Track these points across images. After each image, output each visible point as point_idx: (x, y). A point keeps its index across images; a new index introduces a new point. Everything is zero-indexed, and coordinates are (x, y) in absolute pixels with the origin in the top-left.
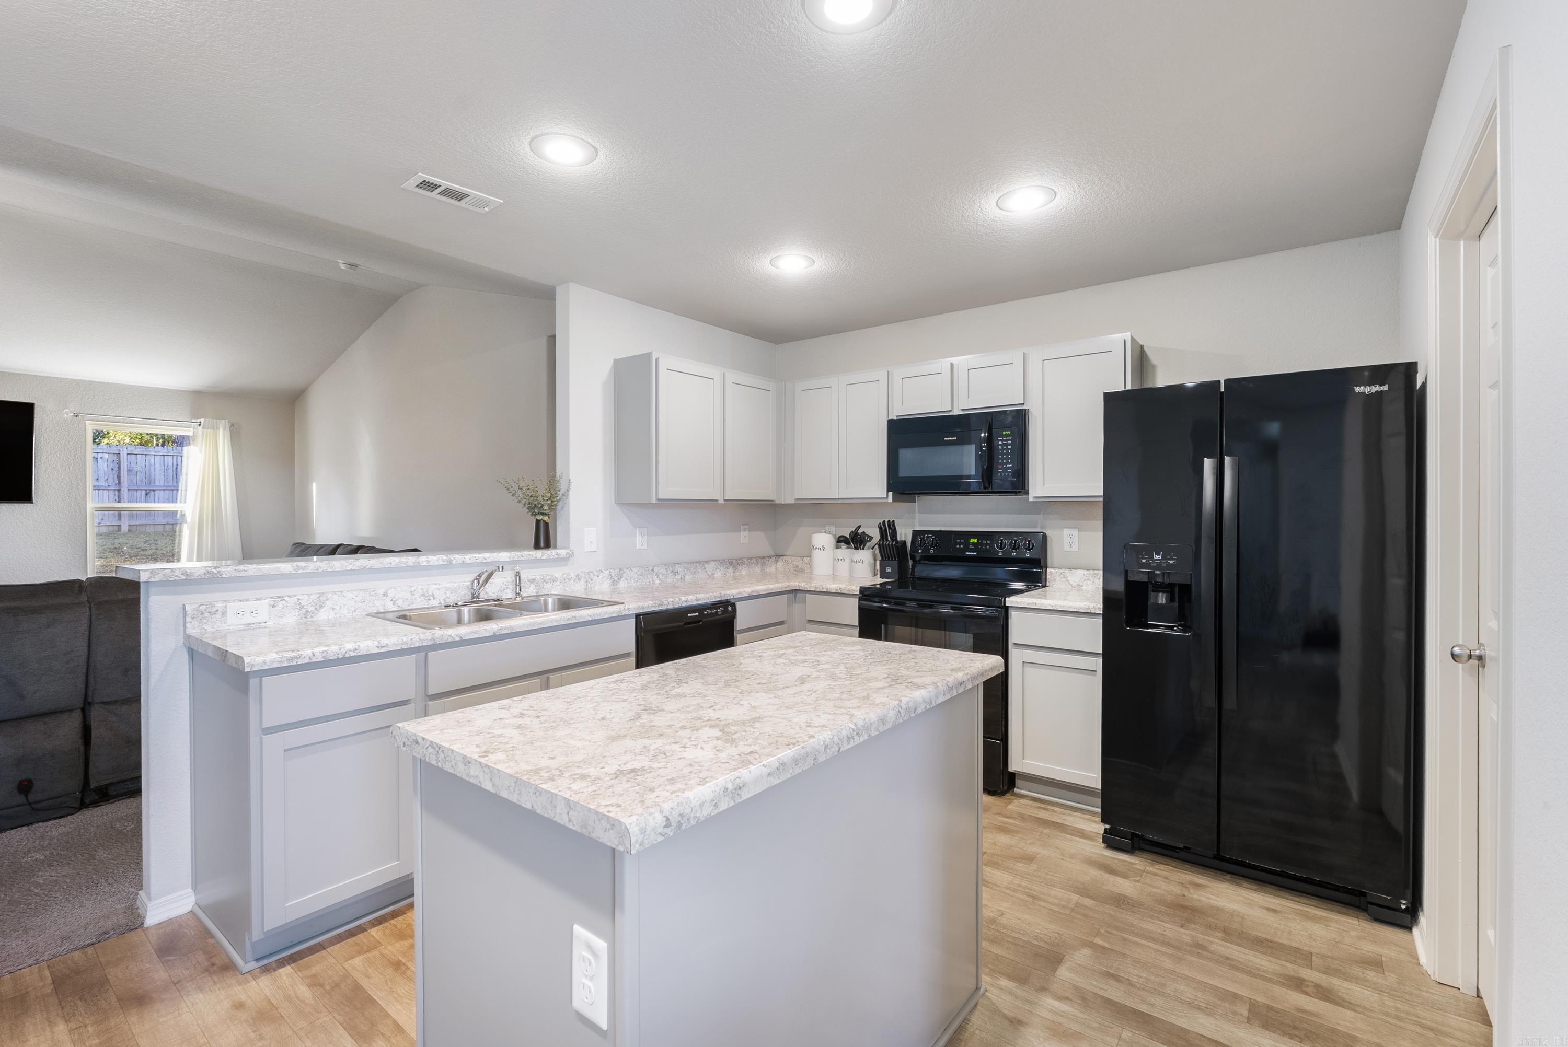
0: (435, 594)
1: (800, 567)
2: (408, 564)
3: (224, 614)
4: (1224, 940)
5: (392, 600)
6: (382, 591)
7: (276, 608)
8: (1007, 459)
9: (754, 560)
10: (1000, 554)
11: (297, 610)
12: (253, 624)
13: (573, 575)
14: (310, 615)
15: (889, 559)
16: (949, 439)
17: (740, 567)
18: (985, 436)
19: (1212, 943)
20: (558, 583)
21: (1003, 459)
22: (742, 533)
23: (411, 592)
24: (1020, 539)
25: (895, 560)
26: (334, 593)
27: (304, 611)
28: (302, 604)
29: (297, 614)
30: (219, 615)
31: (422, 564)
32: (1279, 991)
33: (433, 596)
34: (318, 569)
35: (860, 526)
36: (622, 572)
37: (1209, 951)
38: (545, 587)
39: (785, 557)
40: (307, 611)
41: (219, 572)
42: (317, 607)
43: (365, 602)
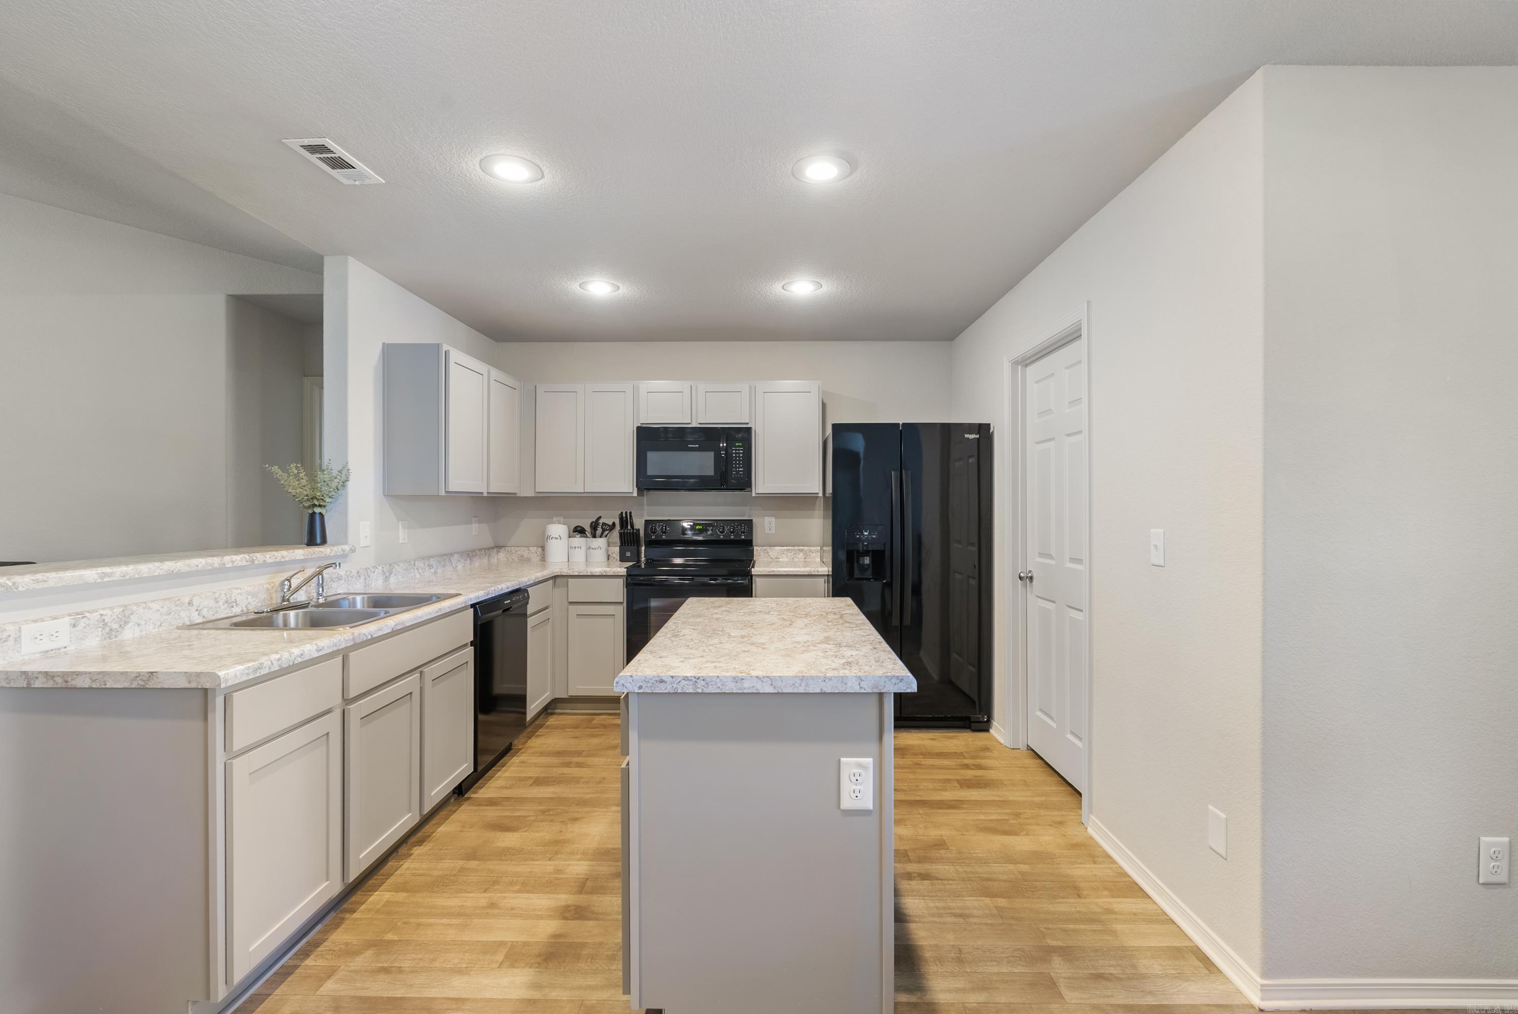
0: (237, 600)
1: (526, 556)
2: (214, 566)
3: (18, 639)
4: (924, 758)
5: (197, 610)
6: (187, 600)
7: (78, 628)
8: (739, 464)
9: (483, 552)
10: (722, 537)
11: (100, 629)
12: (52, 650)
13: (354, 572)
14: (114, 633)
15: (628, 545)
16: (692, 446)
17: (474, 559)
18: (723, 446)
19: (921, 761)
20: (343, 581)
21: (736, 464)
22: (473, 525)
23: (216, 598)
24: (736, 525)
25: (634, 545)
26: (137, 604)
27: (107, 629)
28: (106, 621)
29: (100, 633)
30: (11, 642)
31: (227, 566)
32: (963, 772)
33: (236, 603)
34: (124, 576)
35: (600, 517)
36: (392, 567)
37: (923, 765)
38: (332, 586)
39: (507, 548)
40: (111, 630)
41: (14, 584)
42: (122, 623)
43: (170, 613)
